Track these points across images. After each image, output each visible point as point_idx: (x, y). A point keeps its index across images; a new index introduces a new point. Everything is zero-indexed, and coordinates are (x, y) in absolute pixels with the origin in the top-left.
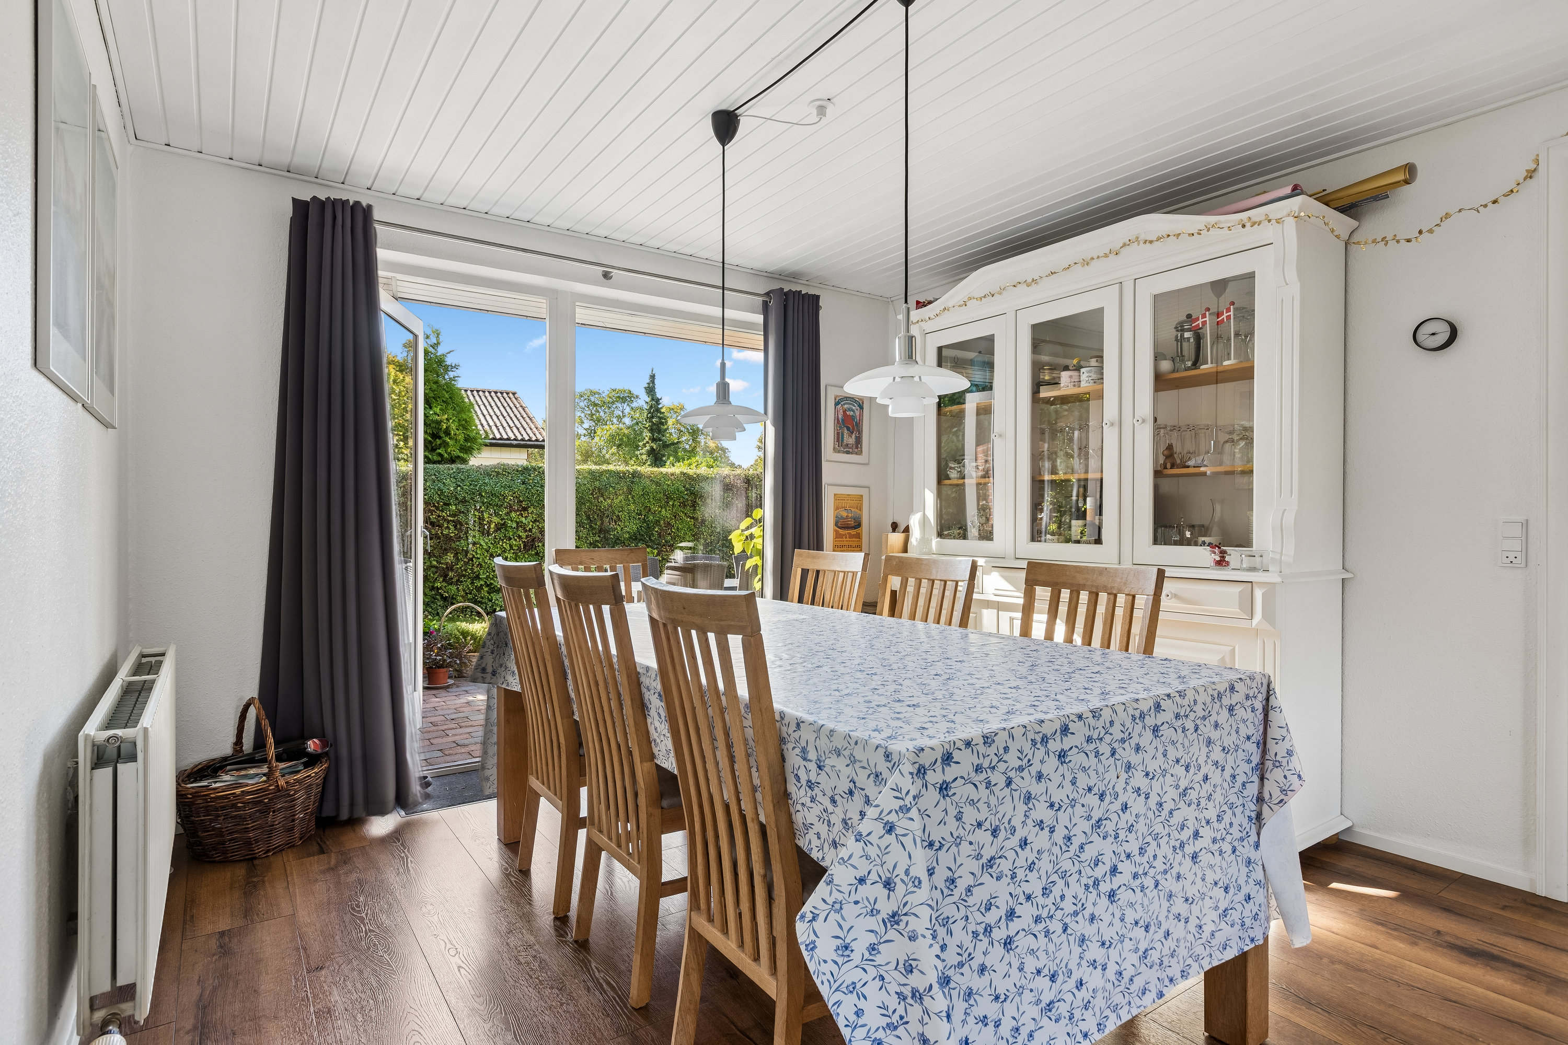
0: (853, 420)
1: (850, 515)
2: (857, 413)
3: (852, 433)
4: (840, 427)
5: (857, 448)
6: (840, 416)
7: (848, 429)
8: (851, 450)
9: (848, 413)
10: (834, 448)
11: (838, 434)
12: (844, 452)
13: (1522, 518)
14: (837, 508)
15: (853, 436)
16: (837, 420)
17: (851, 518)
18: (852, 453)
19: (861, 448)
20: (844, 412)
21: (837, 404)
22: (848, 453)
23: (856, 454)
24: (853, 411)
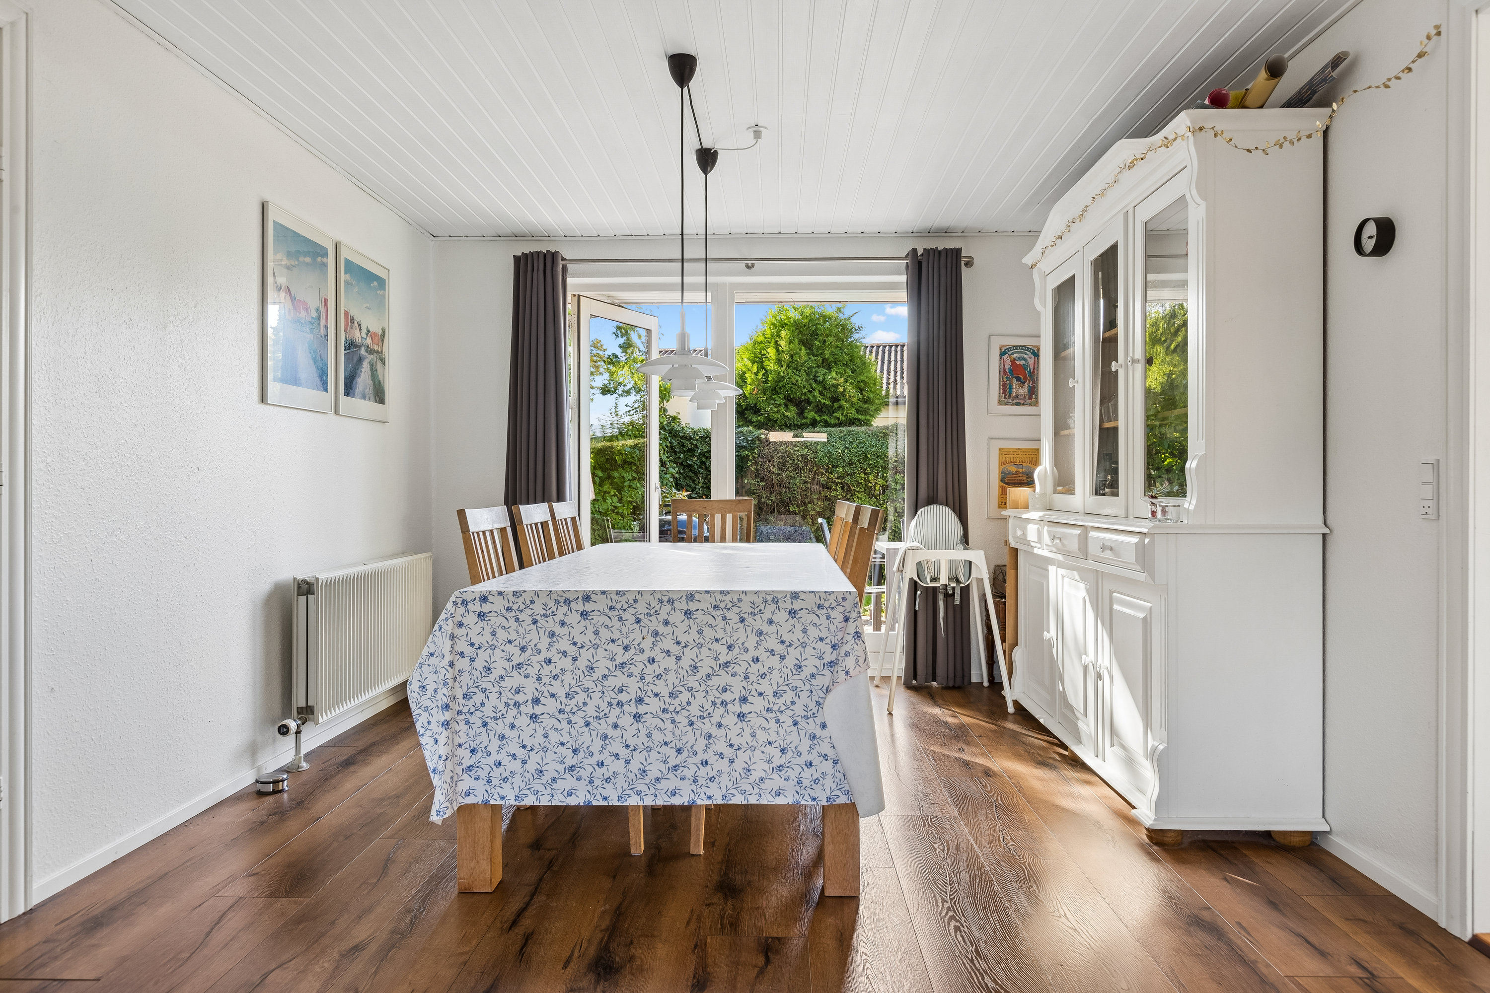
0: (1025, 369)
1: (1021, 470)
2: (1031, 362)
3: (1024, 383)
4: (1008, 379)
5: (1031, 398)
6: (1007, 367)
7: (1018, 379)
8: (1022, 402)
9: (1018, 363)
10: (1000, 401)
11: (1004, 385)
12: (1013, 404)
13: (1432, 459)
14: (1003, 463)
15: (1026, 386)
16: (1003, 371)
17: (1023, 473)
18: (1023, 405)
19: (1037, 398)
20: (1013, 362)
21: (1002, 354)
22: (1018, 404)
23: (1030, 405)
24: (1025, 360)
